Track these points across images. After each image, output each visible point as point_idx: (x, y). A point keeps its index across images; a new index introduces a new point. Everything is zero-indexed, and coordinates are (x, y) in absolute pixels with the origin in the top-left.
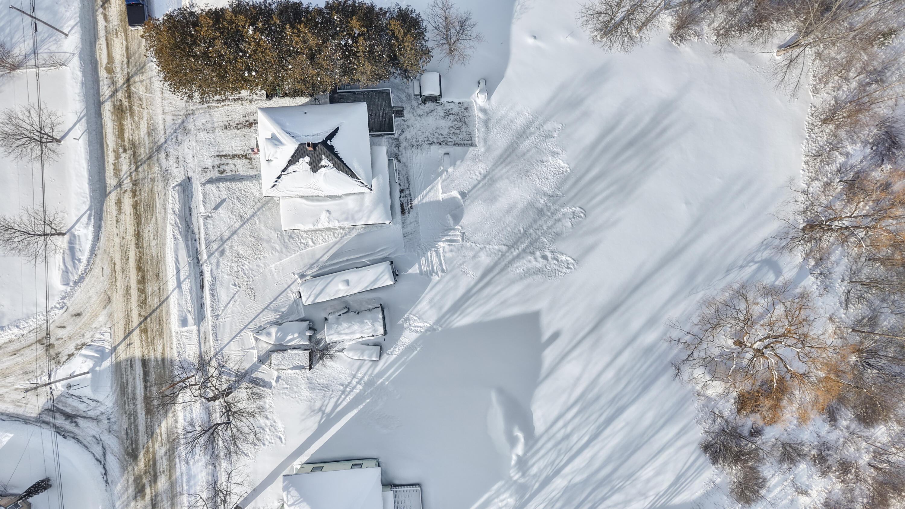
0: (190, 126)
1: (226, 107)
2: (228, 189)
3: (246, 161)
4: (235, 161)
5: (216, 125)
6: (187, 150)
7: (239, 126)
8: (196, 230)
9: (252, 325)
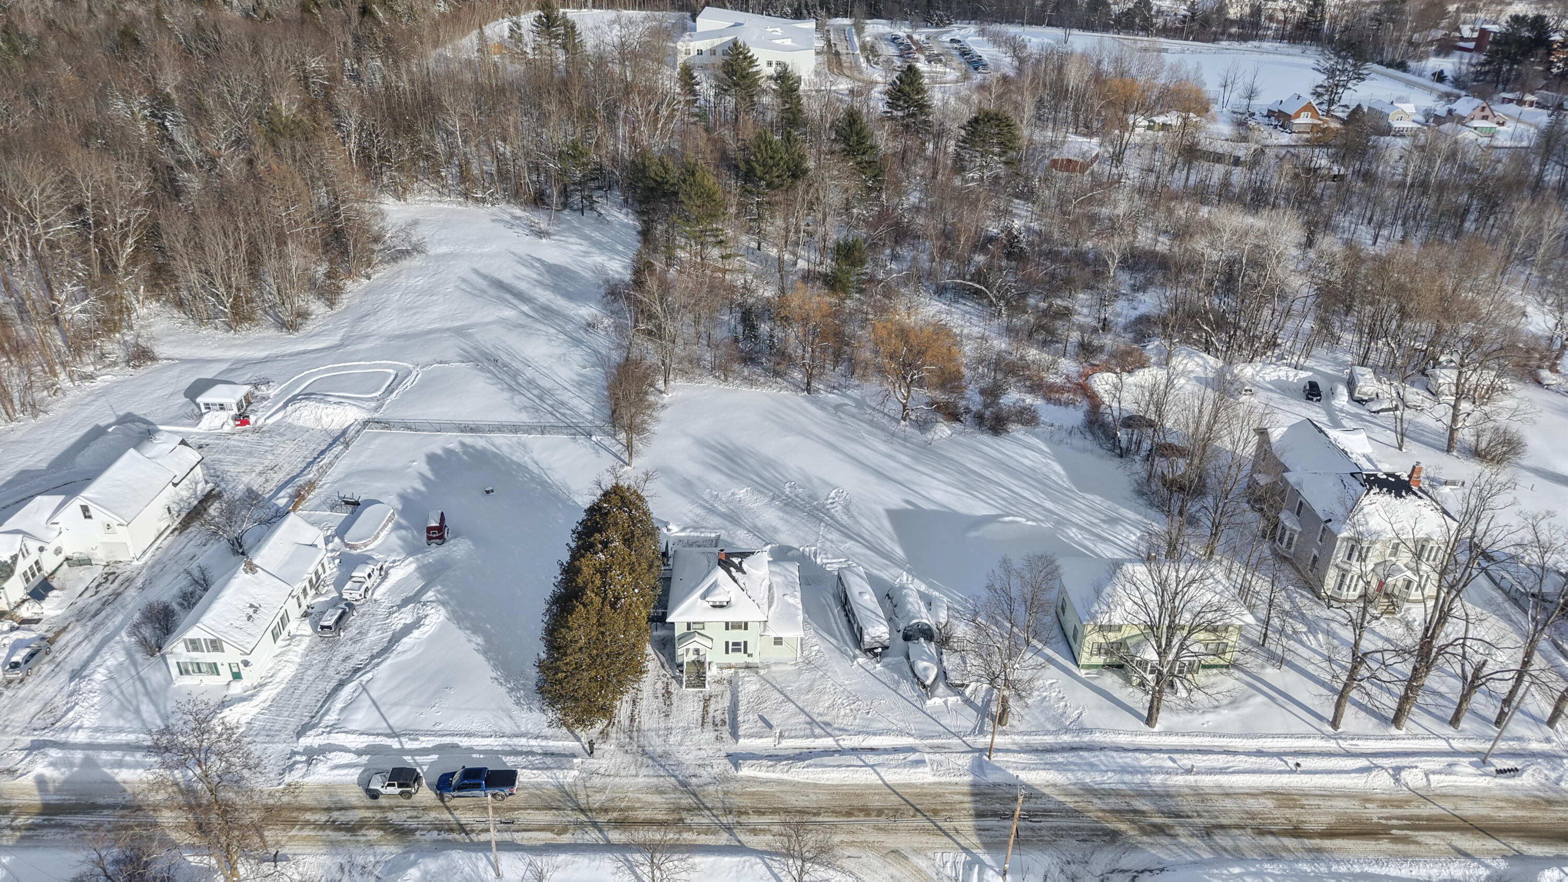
0: (659, 750)
1: (642, 714)
2: (746, 713)
3: (713, 700)
4: (711, 709)
5: (662, 725)
6: (690, 756)
7: (668, 702)
8: (797, 751)
9: (918, 704)
